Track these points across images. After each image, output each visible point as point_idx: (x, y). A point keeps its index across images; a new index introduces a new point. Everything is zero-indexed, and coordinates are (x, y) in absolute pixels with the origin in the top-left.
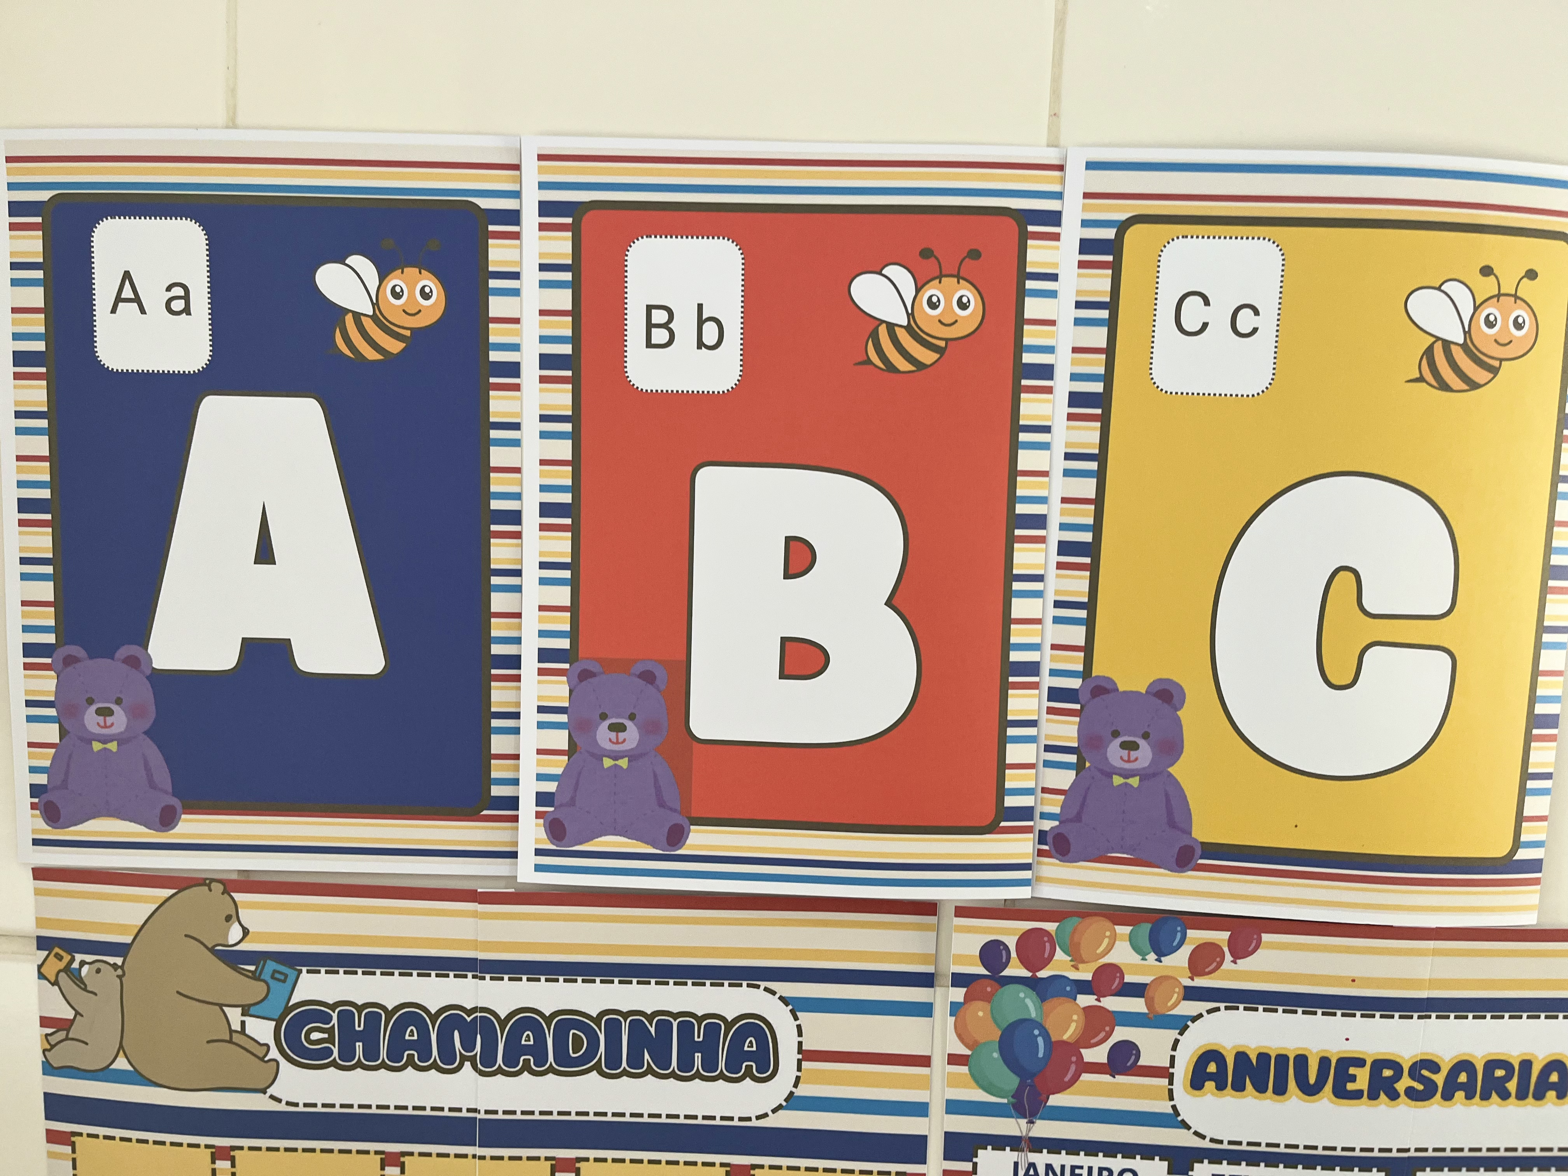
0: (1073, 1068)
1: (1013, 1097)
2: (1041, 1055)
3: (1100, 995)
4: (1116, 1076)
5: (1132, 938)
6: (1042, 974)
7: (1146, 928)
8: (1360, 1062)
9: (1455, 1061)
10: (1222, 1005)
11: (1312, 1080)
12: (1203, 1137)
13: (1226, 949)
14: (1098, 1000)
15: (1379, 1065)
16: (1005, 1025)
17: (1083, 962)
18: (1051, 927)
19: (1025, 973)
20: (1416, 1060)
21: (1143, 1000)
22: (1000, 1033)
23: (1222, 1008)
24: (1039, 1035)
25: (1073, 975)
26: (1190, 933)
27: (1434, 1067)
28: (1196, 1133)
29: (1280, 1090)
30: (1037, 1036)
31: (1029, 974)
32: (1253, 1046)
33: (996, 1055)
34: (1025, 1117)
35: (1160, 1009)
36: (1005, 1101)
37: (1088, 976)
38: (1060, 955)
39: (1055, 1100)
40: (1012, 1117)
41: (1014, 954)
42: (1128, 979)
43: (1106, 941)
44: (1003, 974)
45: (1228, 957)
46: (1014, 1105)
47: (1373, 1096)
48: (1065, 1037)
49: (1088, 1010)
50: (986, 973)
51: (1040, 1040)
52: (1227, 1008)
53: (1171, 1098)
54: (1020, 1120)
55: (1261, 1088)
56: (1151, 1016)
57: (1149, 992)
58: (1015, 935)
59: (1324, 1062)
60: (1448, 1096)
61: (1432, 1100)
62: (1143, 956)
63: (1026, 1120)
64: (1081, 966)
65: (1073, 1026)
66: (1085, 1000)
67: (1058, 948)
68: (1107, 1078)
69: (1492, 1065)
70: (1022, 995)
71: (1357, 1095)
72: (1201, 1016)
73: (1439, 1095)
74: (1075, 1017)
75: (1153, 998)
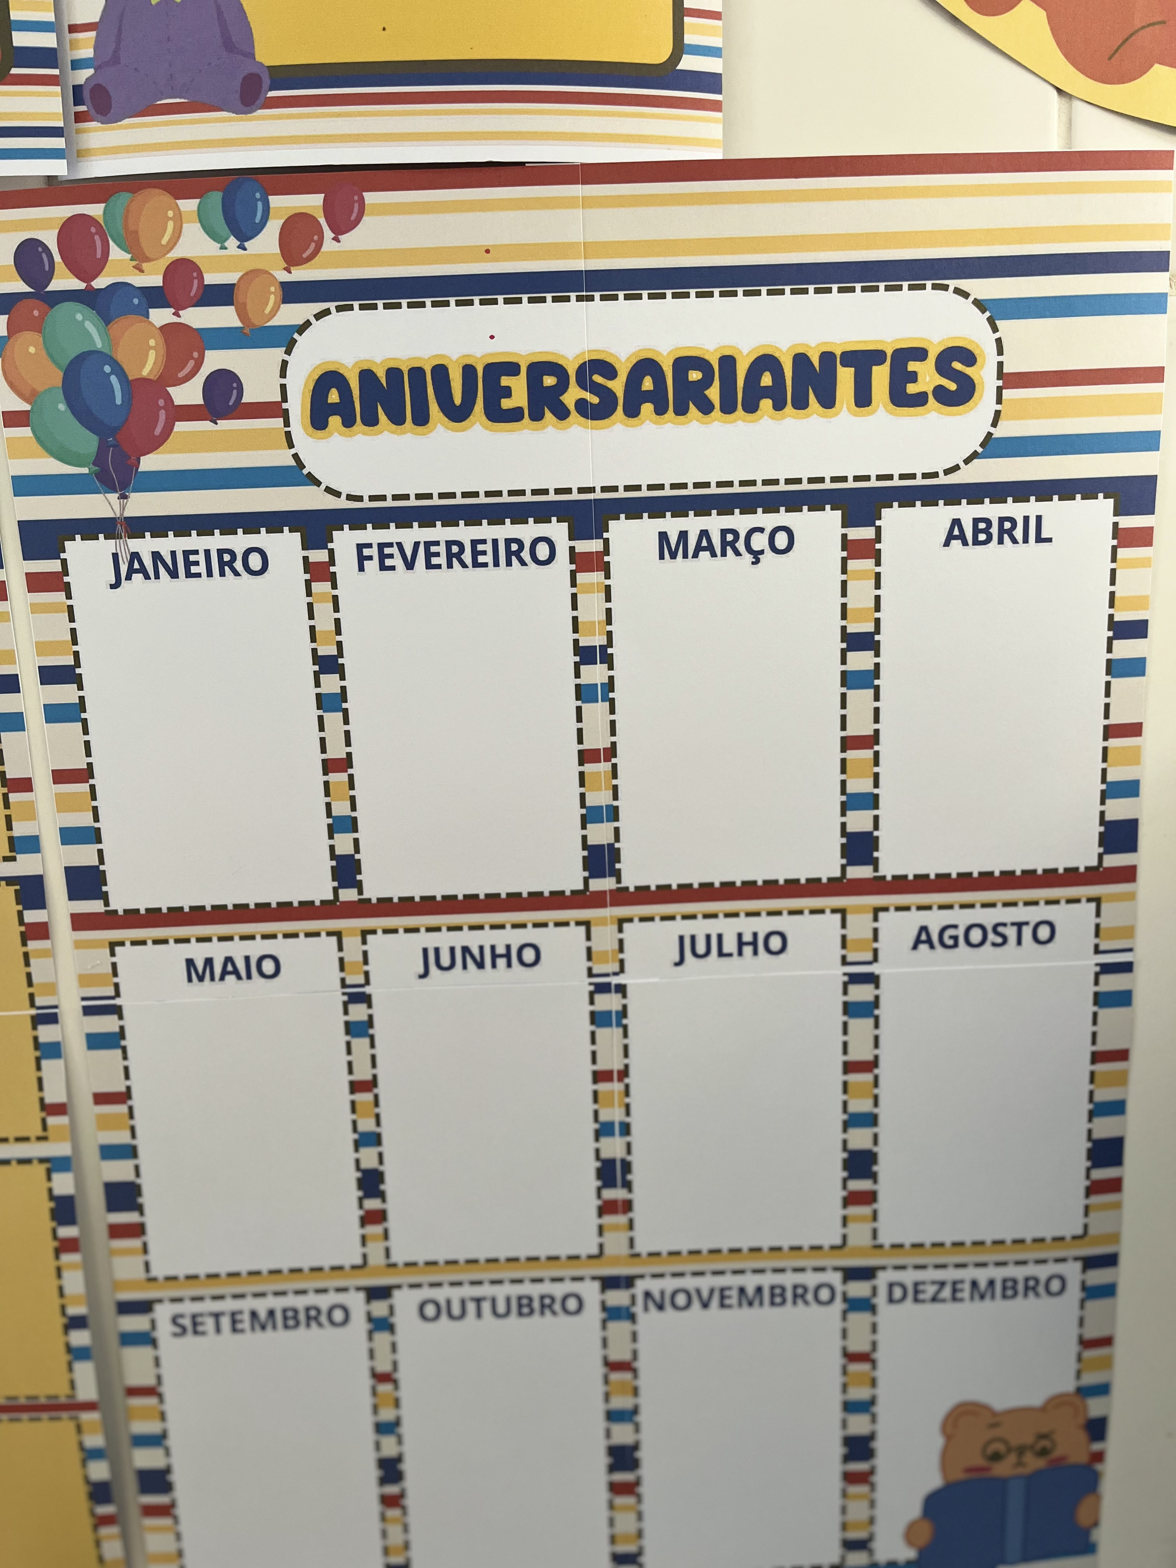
0: (162, 414)
1: (94, 464)
2: (119, 401)
3: (178, 308)
4: (218, 421)
5: (202, 218)
6: (100, 283)
7: (216, 198)
8: (512, 369)
9: (634, 361)
10: (332, 305)
11: (458, 400)
12: (337, 494)
13: (322, 221)
14: (176, 314)
15: (538, 369)
16: (65, 362)
17: (148, 260)
18: (95, 210)
19: (77, 284)
20: (585, 361)
21: (233, 308)
22: (61, 374)
23: (333, 310)
24: (112, 373)
25: (139, 281)
26: (275, 201)
27: (607, 369)
28: (328, 490)
29: (422, 419)
30: (109, 375)
31: (80, 285)
32: (378, 360)
33: (62, 407)
34: (116, 492)
35: (257, 321)
36: (85, 470)
37: (156, 280)
38: (116, 253)
39: (149, 463)
40: (100, 493)
41: (57, 258)
42: (210, 279)
43: (170, 225)
44: (49, 289)
45: (328, 234)
46: (97, 476)
47: (537, 416)
48: (145, 372)
49: (167, 330)
50: (28, 289)
51: (114, 379)
52: (339, 309)
53: (291, 445)
54: (109, 496)
55: (397, 419)
56: (247, 331)
57: (238, 296)
58: (53, 228)
59: (469, 371)
60: (632, 411)
61: (613, 417)
62: (221, 241)
63: (117, 495)
64: (145, 266)
65: (152, 355)
66: (161, 316)
67: (111, 243)
68: (205, 425)
69: (683, 364)
70: (79, 317)
71: (515, 415)
72: (308, 324)
73: (620, 408)
74: (152, 343)
75: (244, 304)
